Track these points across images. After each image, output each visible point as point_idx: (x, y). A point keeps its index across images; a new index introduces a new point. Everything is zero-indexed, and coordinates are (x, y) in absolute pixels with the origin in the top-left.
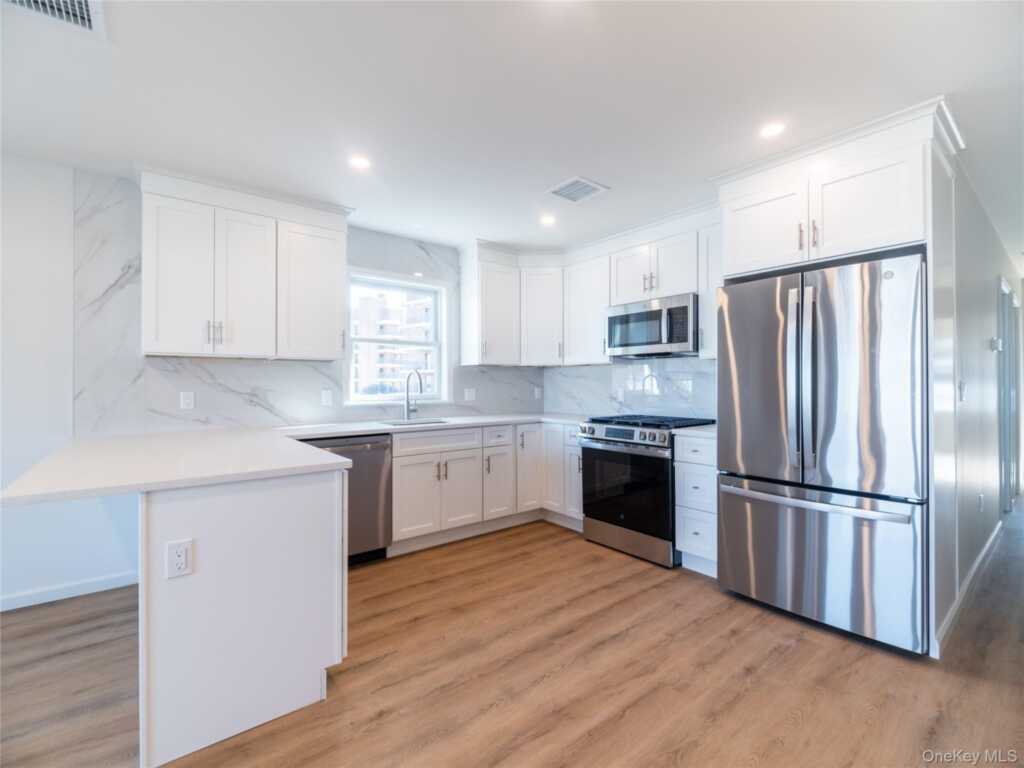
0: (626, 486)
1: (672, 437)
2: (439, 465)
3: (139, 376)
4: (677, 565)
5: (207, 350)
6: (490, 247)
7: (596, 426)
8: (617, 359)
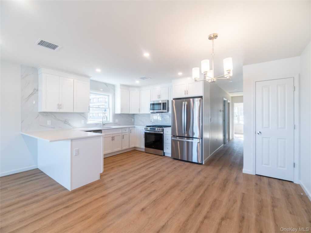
0: (153, 142)
1: (163, 129)
2: (112, 137)
3: (38, 117)
4: (164, 155)
5: (58, 111)
6: (123, 86)
7: (148, 127)
8: (152, 113)
